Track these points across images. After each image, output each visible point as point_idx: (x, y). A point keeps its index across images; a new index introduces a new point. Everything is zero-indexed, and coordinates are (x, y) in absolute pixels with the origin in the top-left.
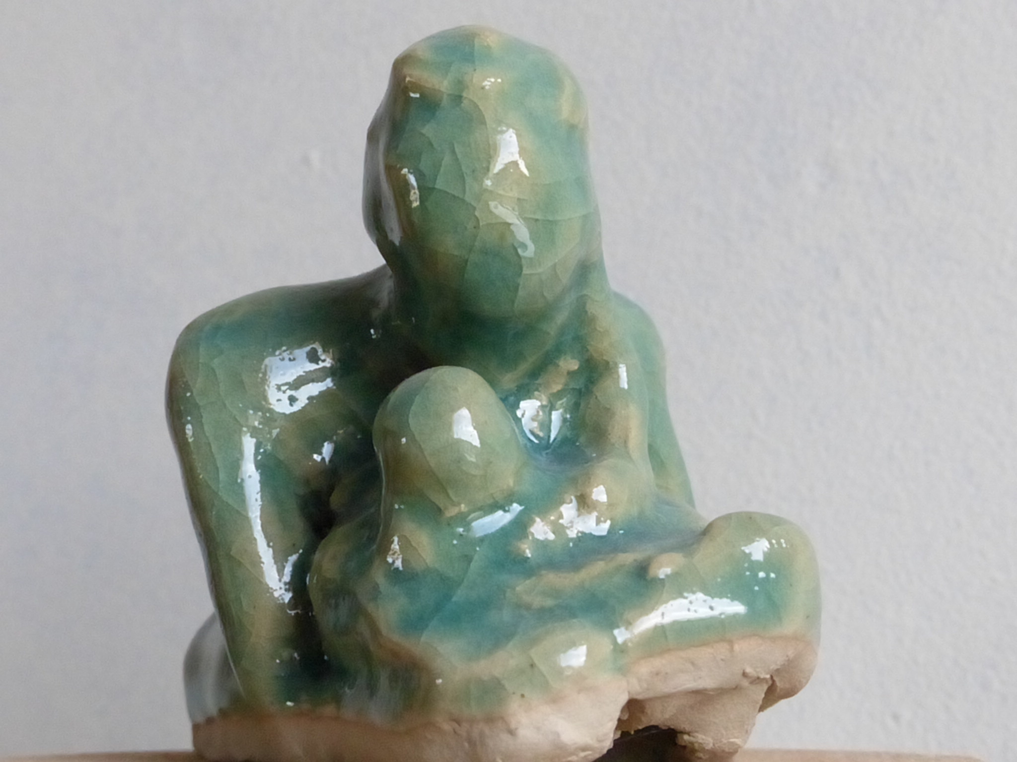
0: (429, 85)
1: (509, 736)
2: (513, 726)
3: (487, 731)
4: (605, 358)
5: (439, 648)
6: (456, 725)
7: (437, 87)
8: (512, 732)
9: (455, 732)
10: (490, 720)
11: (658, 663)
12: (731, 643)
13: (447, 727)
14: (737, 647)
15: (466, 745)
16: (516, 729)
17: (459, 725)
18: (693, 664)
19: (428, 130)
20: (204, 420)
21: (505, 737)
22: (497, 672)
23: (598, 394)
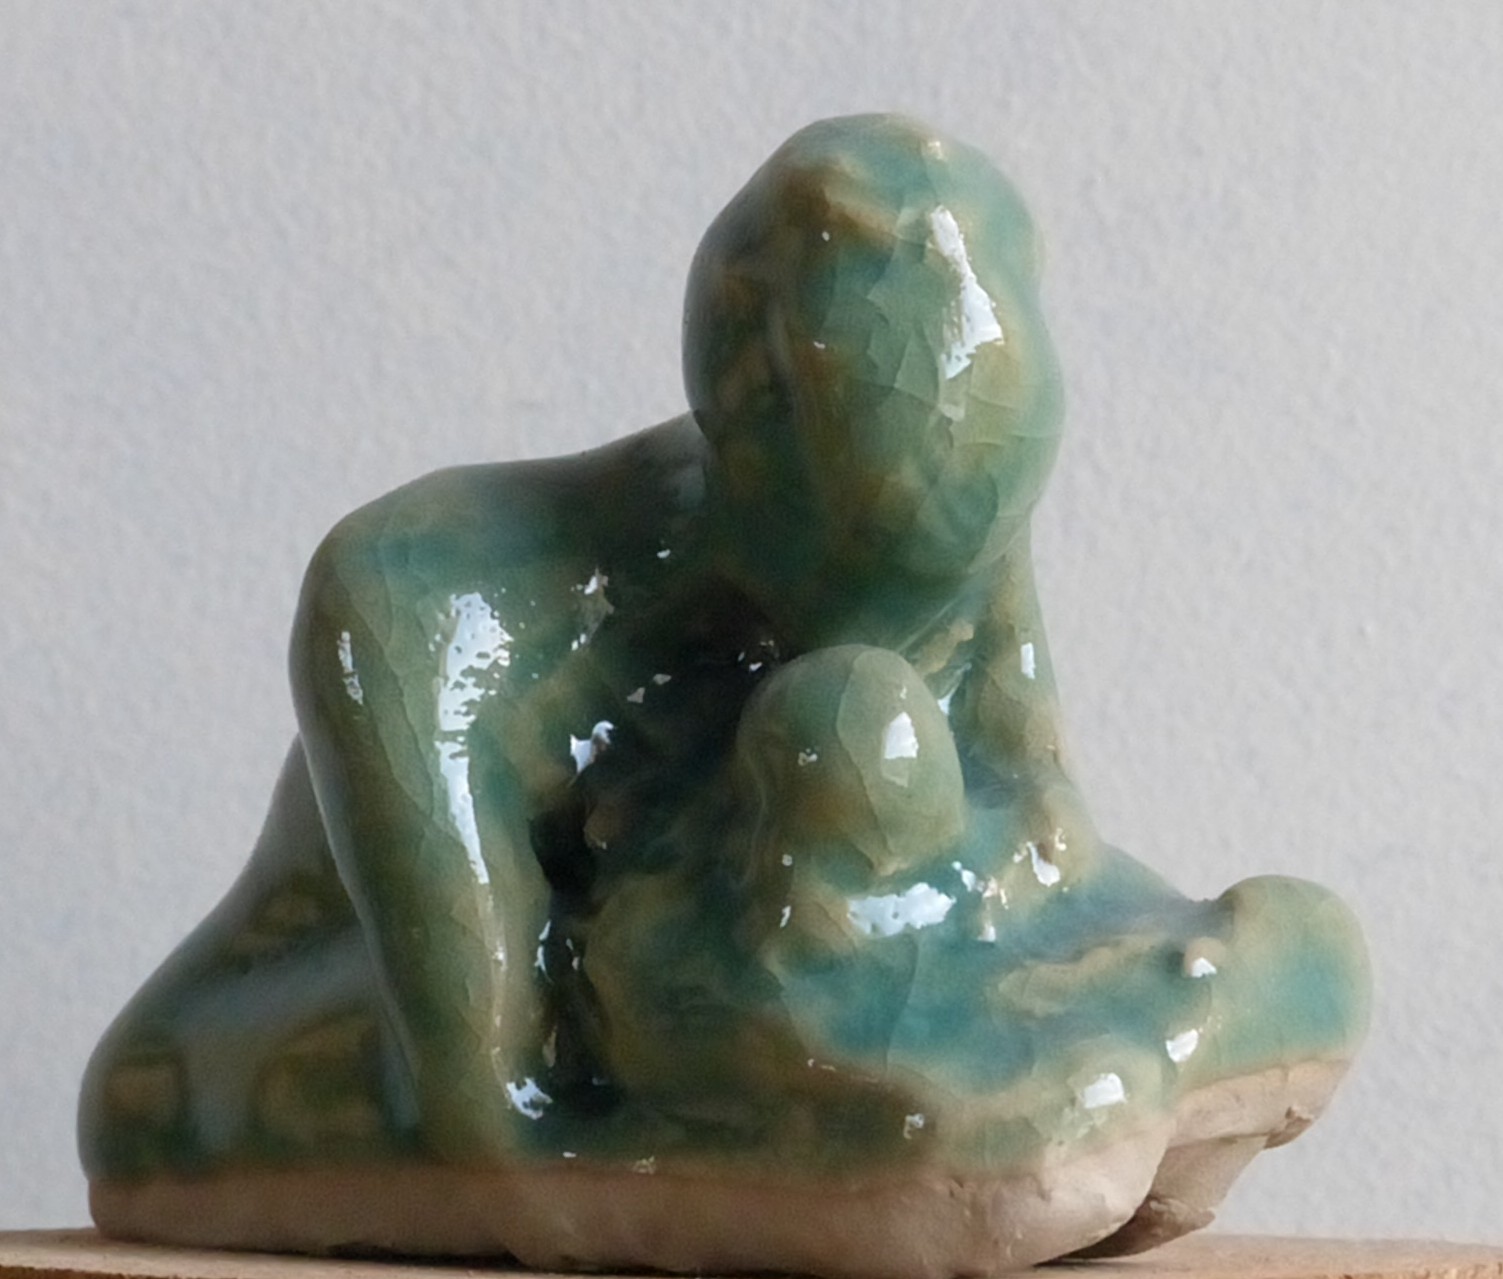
0: (874, 224)
1: (1039, 1200)
2: (1046, 1186)
3: (1006, 1193)
4: (1011, 622)
5: (927, 1075)
6: (955, 1185)
7: (886, 228)
8: (1043, 1195)
9: (952, 1194)
10: (1013, 1177)
11: (1205, 1097)
12: (1285, 1068)
13: (940, 1188)
14: (1291, 1075)
15: (967, 1213)
16: (1050, 1190)
17: (961, 1185)
18: (1238, 1098)
19: (877, 295)
20: (405, 700)
21: (1033, 1201)
22: (1026, 1109)
23: (996, 677)
